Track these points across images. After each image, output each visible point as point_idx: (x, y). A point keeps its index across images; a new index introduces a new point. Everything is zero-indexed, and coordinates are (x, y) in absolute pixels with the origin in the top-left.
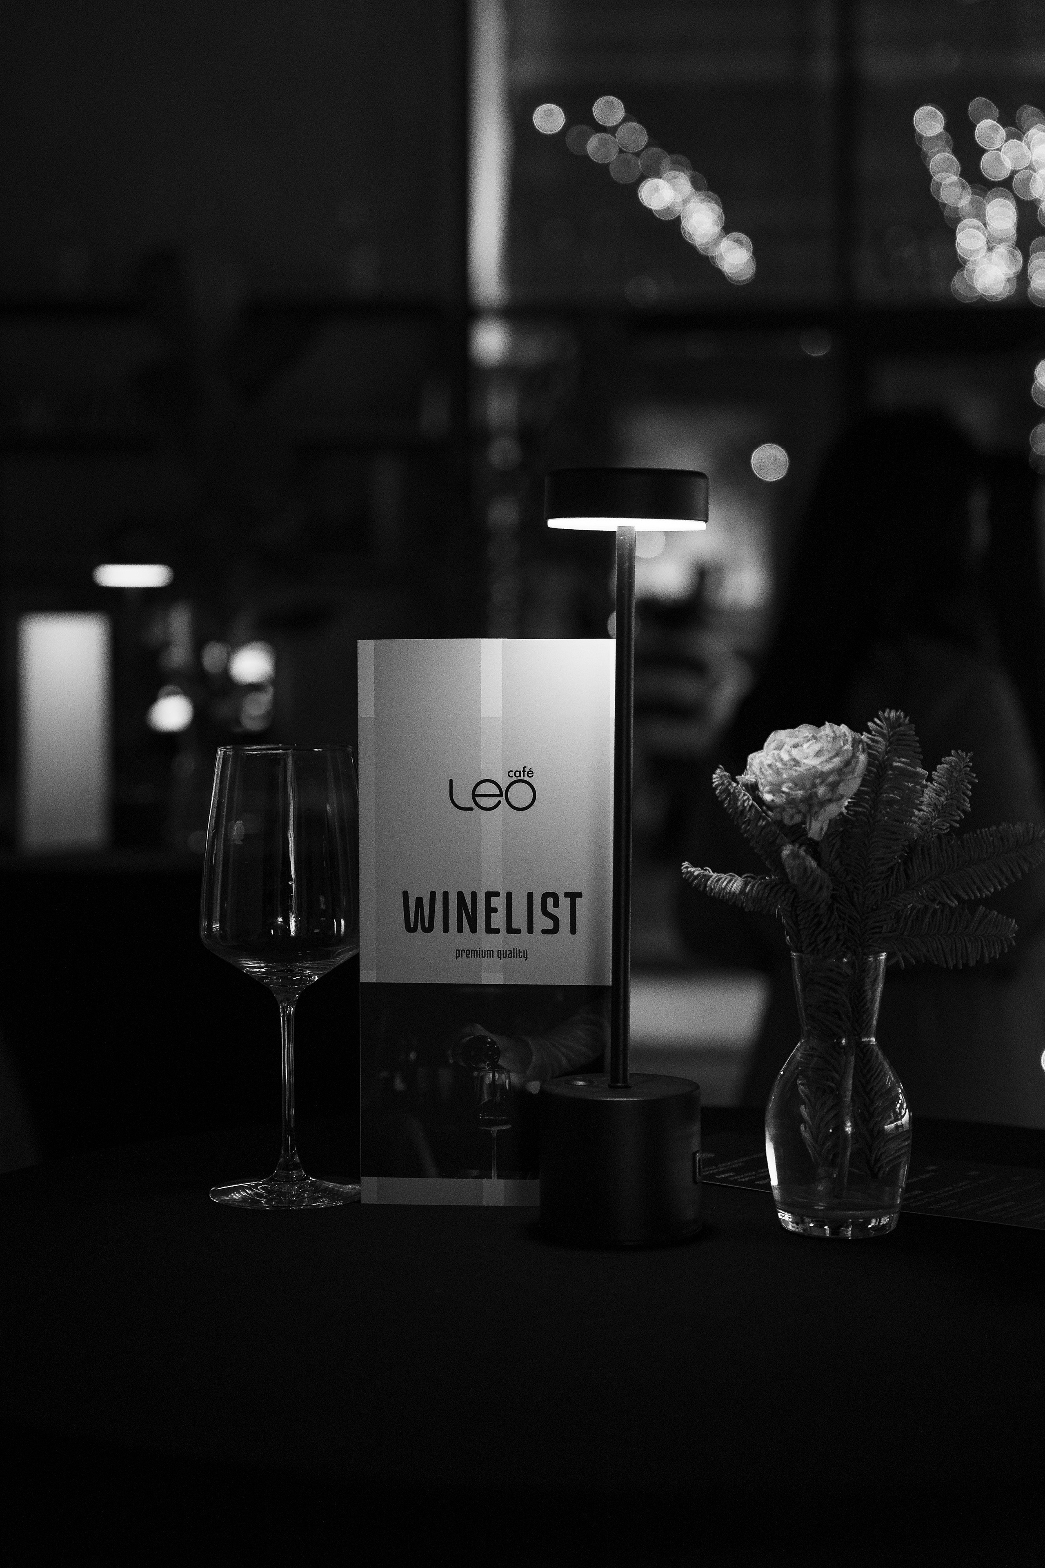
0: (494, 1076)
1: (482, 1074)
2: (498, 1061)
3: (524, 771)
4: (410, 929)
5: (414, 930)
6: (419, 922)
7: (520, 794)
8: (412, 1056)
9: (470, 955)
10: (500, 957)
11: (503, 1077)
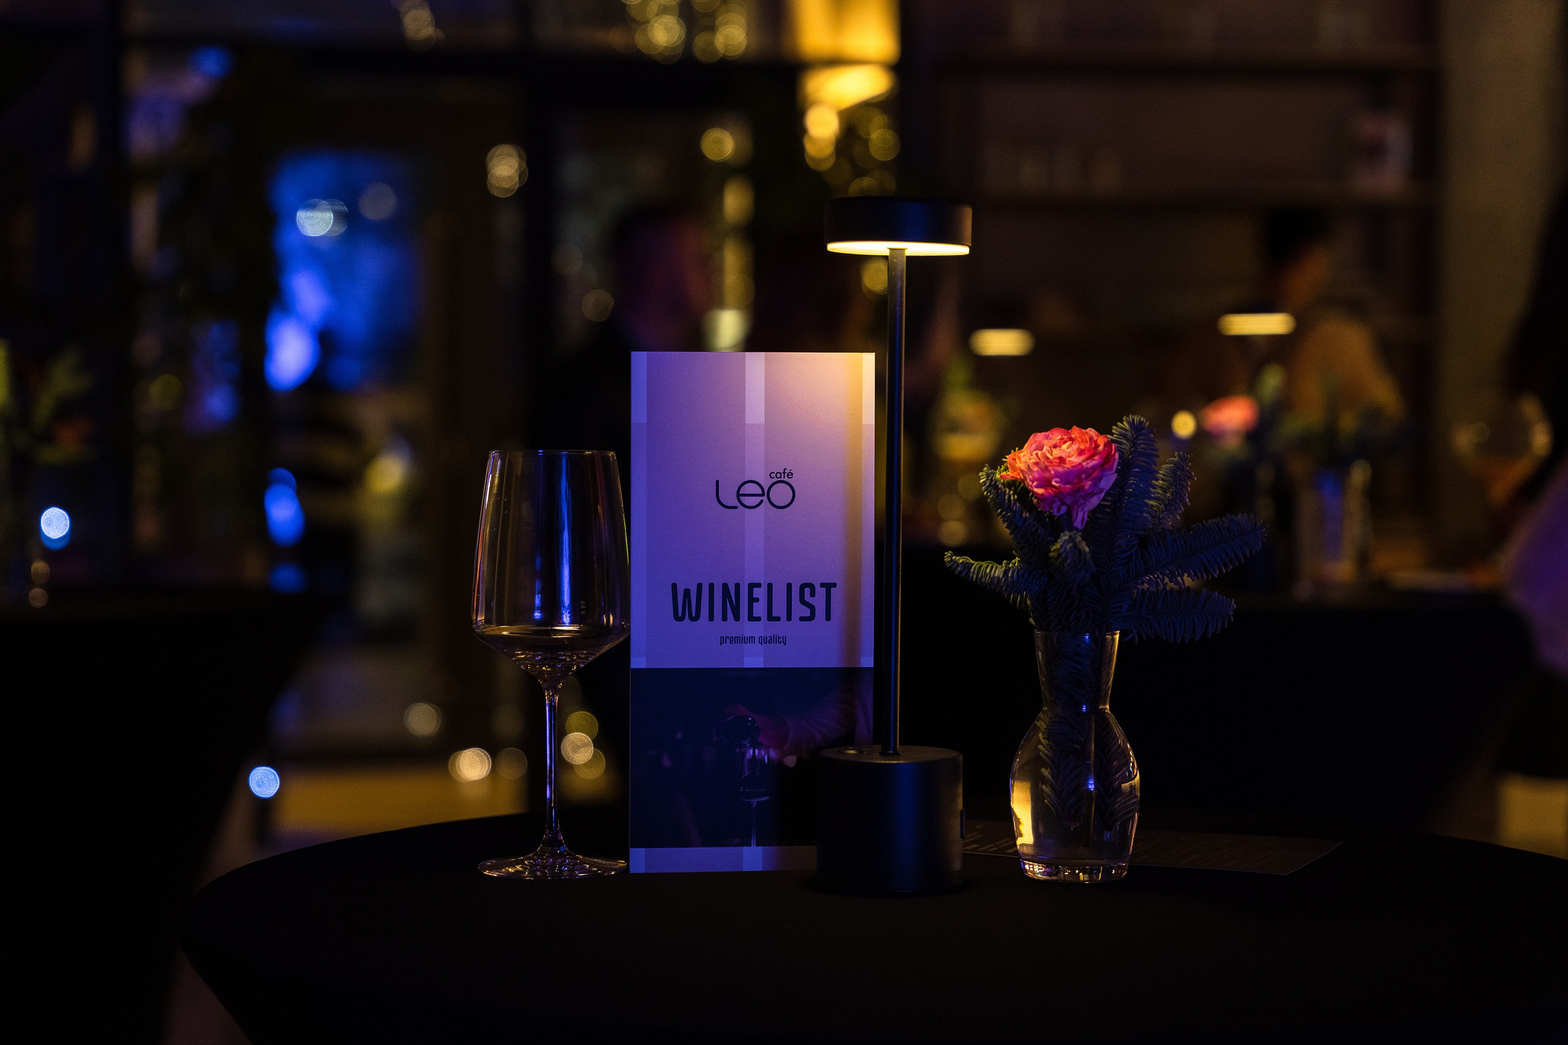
0: (754, 752)
1: (743, 750)
2: (758, 738)
3: (784, 473)
4: (678, 618)
5: (682, 619)
6: (687, 611)
7: (781, 494)
8: (679, 735)
9: (733, 642)
10: (761, 643)
11: (763, 752)
